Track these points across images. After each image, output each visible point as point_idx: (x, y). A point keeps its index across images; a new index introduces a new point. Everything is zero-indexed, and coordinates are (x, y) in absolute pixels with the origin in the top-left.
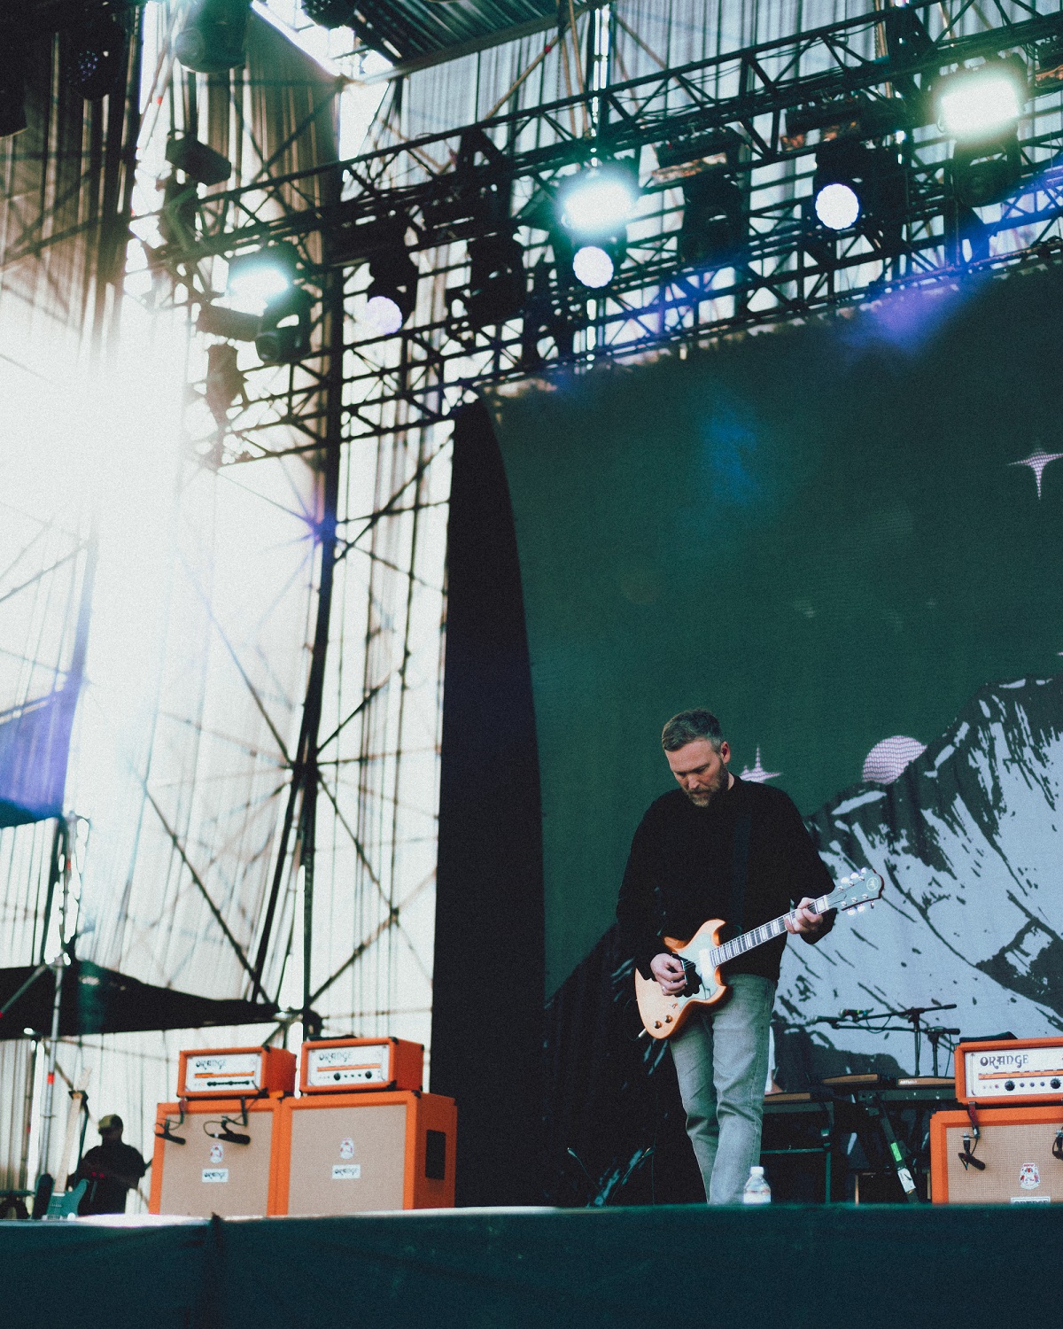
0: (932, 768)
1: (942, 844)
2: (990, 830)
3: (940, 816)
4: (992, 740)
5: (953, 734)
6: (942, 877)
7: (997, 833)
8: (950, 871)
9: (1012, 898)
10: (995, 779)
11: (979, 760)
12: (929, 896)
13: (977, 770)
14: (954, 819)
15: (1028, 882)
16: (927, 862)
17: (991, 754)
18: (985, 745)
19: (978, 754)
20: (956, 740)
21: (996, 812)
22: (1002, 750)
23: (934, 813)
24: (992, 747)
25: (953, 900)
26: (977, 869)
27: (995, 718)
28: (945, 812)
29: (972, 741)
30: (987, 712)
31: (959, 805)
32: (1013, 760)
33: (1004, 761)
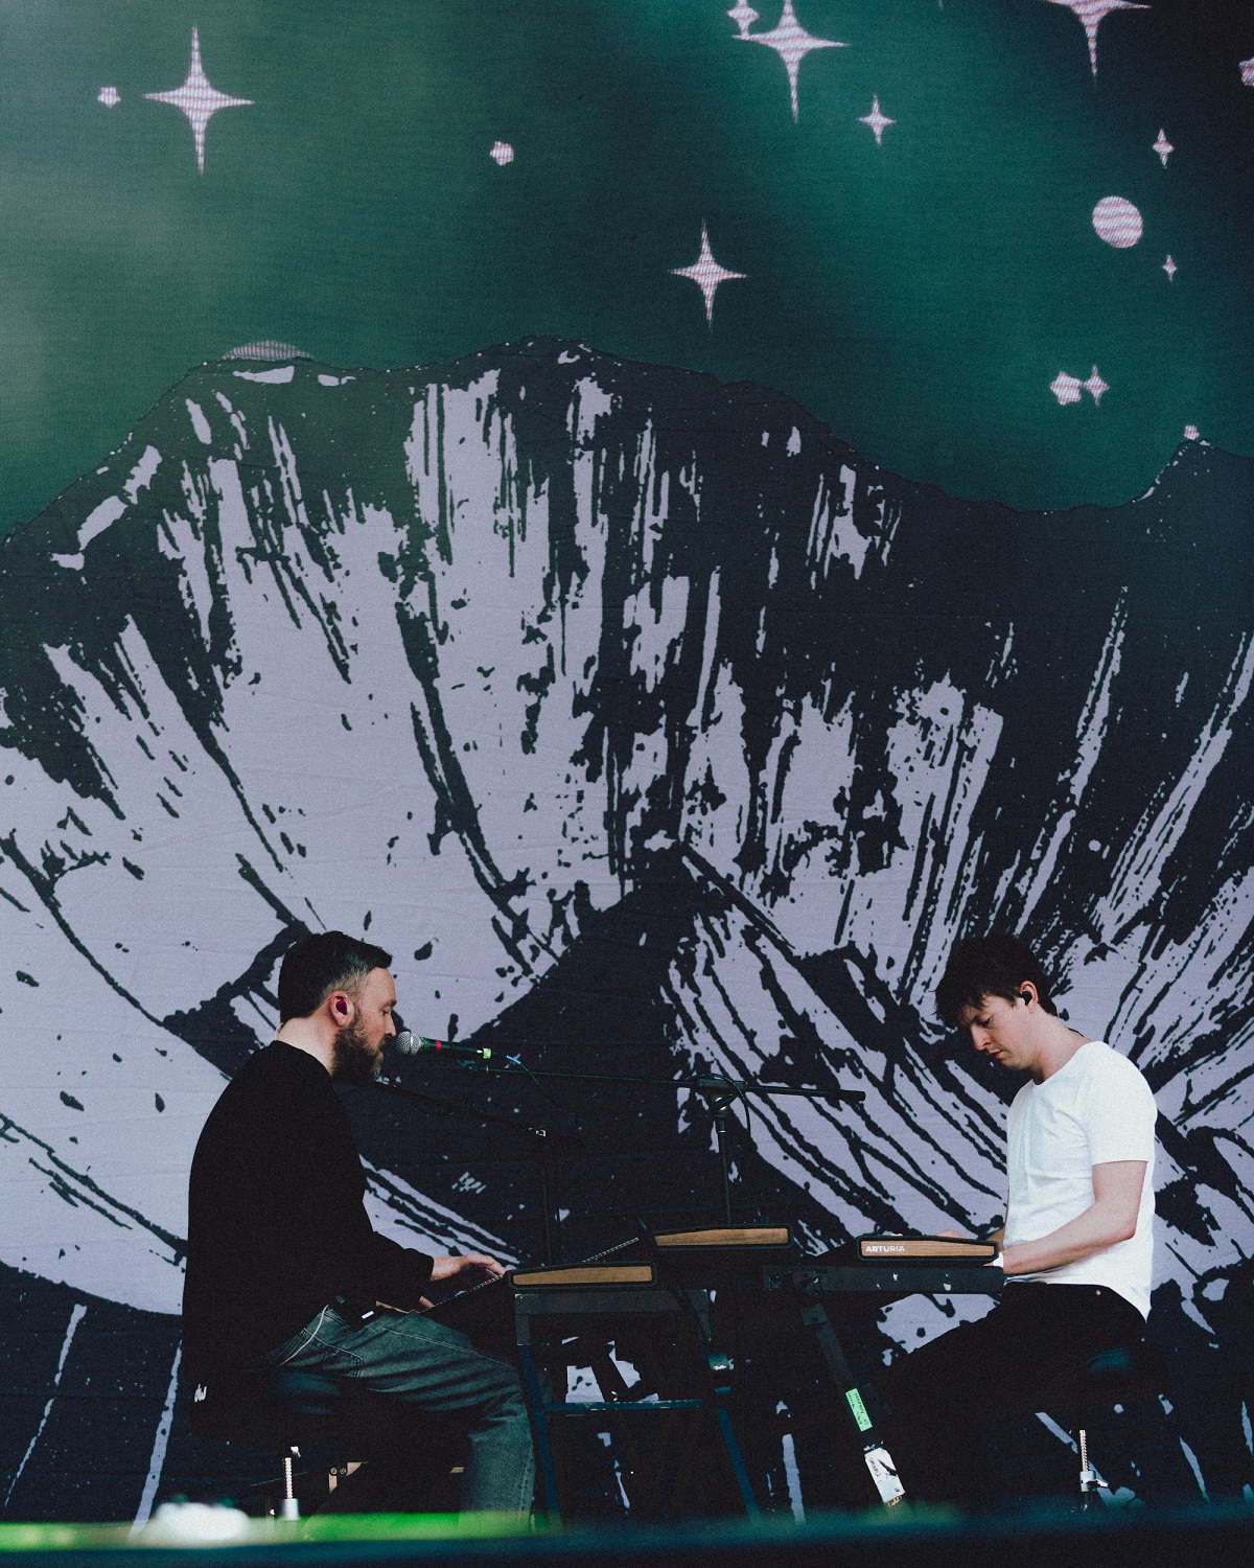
0: (73, 548)
1: (91, 732)
2: (202, 711)
3: (88, 665)
4: (213, 498)
5: (121, 472)
6: (91, 809)
7: (219, 721)
8: (107, 798)
9: (248, 873)
10: (218, 591)
11: (181, 542)
12: (60, 853)
13: (177, 566)
14: (121, 675)
15: (285, 839)
16: (56, 772)
17: (210, 533)
18: (196, 508)
19: (180, 528)
20: (131, 486)
21: (217, 671)
22: (235, 528)
23: (74, 655)
24: (212, 514)
25: (115, 865)
26: (170, 796)
27: (222, 446)
28: (100, 656)
29: (164, 497)
30: (203, 432)
31: (133, 644)
32: (258, 553)
33: (240, 551)
